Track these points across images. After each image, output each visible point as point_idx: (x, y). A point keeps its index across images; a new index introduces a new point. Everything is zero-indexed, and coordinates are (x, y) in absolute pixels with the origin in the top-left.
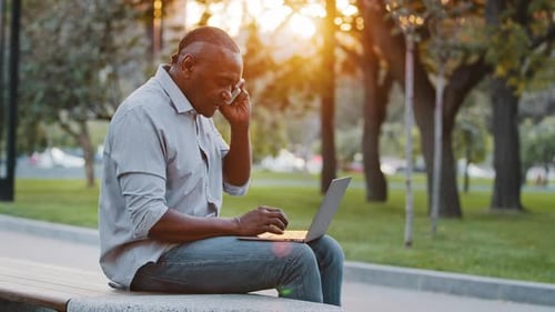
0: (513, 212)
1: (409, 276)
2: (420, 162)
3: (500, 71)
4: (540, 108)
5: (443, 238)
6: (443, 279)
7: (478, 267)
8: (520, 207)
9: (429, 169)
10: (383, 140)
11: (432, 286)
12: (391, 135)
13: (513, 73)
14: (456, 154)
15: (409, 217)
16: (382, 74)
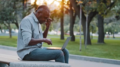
0: (102, 44)
2: (82, 33)
3: (100, 13)
4: (108, 21)
5: (88, 49)
6: (88, 58)
7: (96, 55)
8: (104, 42)
9: (84, 34)
10: (74, 28)
11: (86, 59)
12: (76, 27)
13: (102, 14)
15: (80, 45)
16: (74, 14)
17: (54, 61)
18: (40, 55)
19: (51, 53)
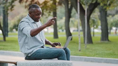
0: (107, 42)
1: (81, 58)
2: (81, 28)
3: (102, 4)
5: (88, 49)
6: (89, 58)
8: (108, 40)
9: (84, 30)
11: (86, 60)
13: (105, 5)
14: (90, 26)
15: (79, 44)
16: (70, 5)
17: (57, 59)
18: (43, 54)
19: (53, 52)
